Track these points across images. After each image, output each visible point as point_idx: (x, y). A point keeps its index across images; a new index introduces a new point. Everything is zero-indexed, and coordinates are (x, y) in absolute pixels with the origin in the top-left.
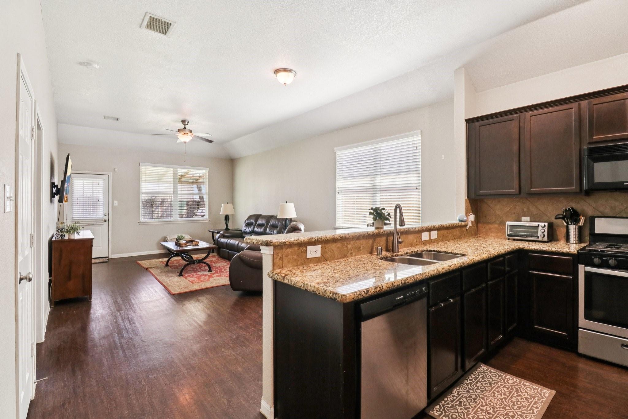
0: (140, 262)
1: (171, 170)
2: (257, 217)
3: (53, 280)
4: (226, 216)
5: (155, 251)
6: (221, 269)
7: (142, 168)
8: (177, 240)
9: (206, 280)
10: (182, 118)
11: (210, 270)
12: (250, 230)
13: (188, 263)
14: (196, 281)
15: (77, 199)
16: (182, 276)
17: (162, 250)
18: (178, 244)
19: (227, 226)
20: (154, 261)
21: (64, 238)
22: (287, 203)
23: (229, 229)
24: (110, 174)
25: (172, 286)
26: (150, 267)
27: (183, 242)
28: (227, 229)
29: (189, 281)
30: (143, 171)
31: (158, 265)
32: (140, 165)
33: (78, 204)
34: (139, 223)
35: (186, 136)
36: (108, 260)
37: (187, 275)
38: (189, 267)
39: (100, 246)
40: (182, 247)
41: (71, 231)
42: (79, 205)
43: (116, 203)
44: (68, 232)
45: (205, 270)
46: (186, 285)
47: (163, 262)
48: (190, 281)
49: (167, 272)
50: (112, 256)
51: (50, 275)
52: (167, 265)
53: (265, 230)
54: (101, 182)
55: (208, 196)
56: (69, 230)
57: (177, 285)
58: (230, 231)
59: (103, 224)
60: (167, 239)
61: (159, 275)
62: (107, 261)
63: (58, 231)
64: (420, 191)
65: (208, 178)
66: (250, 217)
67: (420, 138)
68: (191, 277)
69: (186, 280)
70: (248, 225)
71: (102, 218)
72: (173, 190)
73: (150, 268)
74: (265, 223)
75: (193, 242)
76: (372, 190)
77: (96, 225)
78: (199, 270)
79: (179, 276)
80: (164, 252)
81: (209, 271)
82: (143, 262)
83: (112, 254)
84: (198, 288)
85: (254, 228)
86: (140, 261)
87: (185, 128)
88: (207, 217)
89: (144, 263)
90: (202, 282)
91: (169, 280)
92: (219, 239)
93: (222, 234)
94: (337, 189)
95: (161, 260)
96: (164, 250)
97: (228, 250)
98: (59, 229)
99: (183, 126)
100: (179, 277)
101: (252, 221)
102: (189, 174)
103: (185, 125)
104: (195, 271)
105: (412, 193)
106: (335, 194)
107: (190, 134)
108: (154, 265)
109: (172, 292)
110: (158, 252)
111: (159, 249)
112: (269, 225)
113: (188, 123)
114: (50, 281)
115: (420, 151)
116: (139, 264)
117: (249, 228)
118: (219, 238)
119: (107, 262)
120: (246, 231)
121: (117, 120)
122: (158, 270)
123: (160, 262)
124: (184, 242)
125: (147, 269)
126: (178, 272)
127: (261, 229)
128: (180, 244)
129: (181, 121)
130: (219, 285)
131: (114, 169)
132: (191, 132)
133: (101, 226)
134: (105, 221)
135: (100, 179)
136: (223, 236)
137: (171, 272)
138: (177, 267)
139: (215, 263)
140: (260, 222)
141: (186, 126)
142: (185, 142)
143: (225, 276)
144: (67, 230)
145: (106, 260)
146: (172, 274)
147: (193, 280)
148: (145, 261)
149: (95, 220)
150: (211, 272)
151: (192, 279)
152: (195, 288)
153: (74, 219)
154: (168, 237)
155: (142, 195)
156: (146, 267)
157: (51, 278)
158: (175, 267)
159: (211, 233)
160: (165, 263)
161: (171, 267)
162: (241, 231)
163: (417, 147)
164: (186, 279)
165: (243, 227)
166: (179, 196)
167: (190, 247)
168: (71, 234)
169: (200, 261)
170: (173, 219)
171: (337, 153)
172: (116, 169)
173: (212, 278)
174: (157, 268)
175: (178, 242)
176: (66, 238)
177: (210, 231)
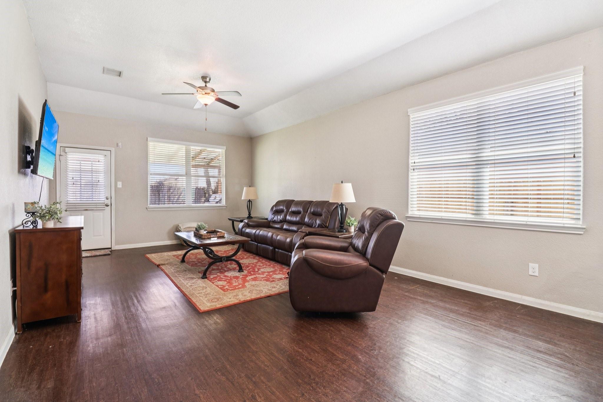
0: (148, 256)
1: (184, 148)
2: (289, 203)
3: (18, 293)
4: (248, 201)
5: (166, 242)
6: (253, 268)
7: (150, 143)
8: (196, 230)
9: (241, 286)
10: (202, 73)
11: (241, 270)
12: (281, 219)
13: (212, 260)
14: (227, 287)
15: (73, 178)
16: (206, 278)
17: (174, 241)
18: (197, 235)
19: (250, 214)
20: (166, 254)
21: (37, 226)
22: (342, 183)
23: (252, 218)
24: (113, 150)
25: (196, 296)
26: (162, 263)
27: (203, 232)
28: (250, 217)
29: (217, 286)
30: (152, 150)
31: (171, 260)
32: (147, 141)
33: (74, 184)
34: (147, 208)
35: (207, 96)
36: (111, 251)
37: (212, 277)
38: (214, 267)
39: (101, 236)
40: (204, 239)
41: (46, 216)
42: (75, 186)
43: (120, 184)
44: (42, 217)
45: (234, 269)
46: (215, 294)
47: (177, 256)
48: (220, 287)
49: (186, 271)
50: (115, 247)
51: (14, 285)
52: (183, 261)
53: (303, 218)
54: (101, 158)
55: (225, 179)
56: (44, 214)
57: (204, 294)
58: (253, 219)
59: (105, 210)
60: (179, 228)
61: (176, 276)
62: (110, 253)
63: (27, 215)
64: (581, 159)
65: (224, 158)
66: (279, 203)
67: (581, 79)
68: (218, 281)
69: (214, 286)
70: (277, 212)
71: (103, 202)
72: (186, 171)
73: (162, 265)
74: (302, 210)
75: (218, 233)
76: (474, 163)
77: (96, 210)
78: (225, 269)
79: (202, 278)
80: (176, 243)
81: (239, 271)
82: (153, 255)
83: (116, 245)
84: (235, 301)
85: (285, 216)
86: (149, 253)
87: (206, 86)
88: (224, 203)
89: (154, 257)
90: (236, 289)
91: (189, 284)
92: (243, 230)
93: (247, 223)
94: (411, 165)
95: (175, 253)
96: (177, 241)
97: (256, 243)
98: (28, 213)
99: (203, 84)
100: (203, 280)
101: (281, 207)
102: (202, 154)
103: (206, 82)
104: (222, 271)
105: (562, 165)
106: (408, 171)
107: (212, 93)
108: (167, 260)
109: (200, 307)
110: (168, 242)
111: (170, 240)
112: (308, 212)
113: (210, 80)
114: (14, 292)
115: (581, 98)
116: (148, 259)
117: (279, 217)
118: (243, 228)
119: (109, 255)
120: (275, 220)
121: (120, 76)
122: (173, 268)
123: (174, 256)
124: (205, 232)
125: (158, 266)
126: (199, 272)
127: (296, 217)
128: (202, 235)
129: (202, 77)
130: (263, 295)
131: (117, 144)
132: (213, 91)
133: (102, 211)
134: (107, 206)
135: (101, 155)
136: (248, 226)
137: (190, 270)
138: (196, 264)
139: (242, 259)
140: (293, 209)
141: (208, 85)
142: (206, 105)
143: (263, 280)
144: (40, 214)
145: (108, 252)
146: (192, 275)
147: (224, 286)
148: (156, 254)
149: (96, 204)
150: (242, 273)
151: (221, 283)
152: (231, 300)
153: (70, 202)
154: (180, 225)
155: (151, 176)
156: (158, 263)
157: (16, 288)
158: (194, 264)
159: (231, 221)
160: (181, 257)
161: (188, 263)
162: (267, 219)
163: (575, 93)
164: (213, 283)
165: (269, 216)
166: (192, 178)
167: (214, 240)
168: (47, 221)
169: (229, 259)
170: (185, 204)
171: (411, 117)
172: (120, 144)
173: (248, 283)
174: (170, 264)
175: (198, 232)
176: (40, 226)
177: (230, 219)
